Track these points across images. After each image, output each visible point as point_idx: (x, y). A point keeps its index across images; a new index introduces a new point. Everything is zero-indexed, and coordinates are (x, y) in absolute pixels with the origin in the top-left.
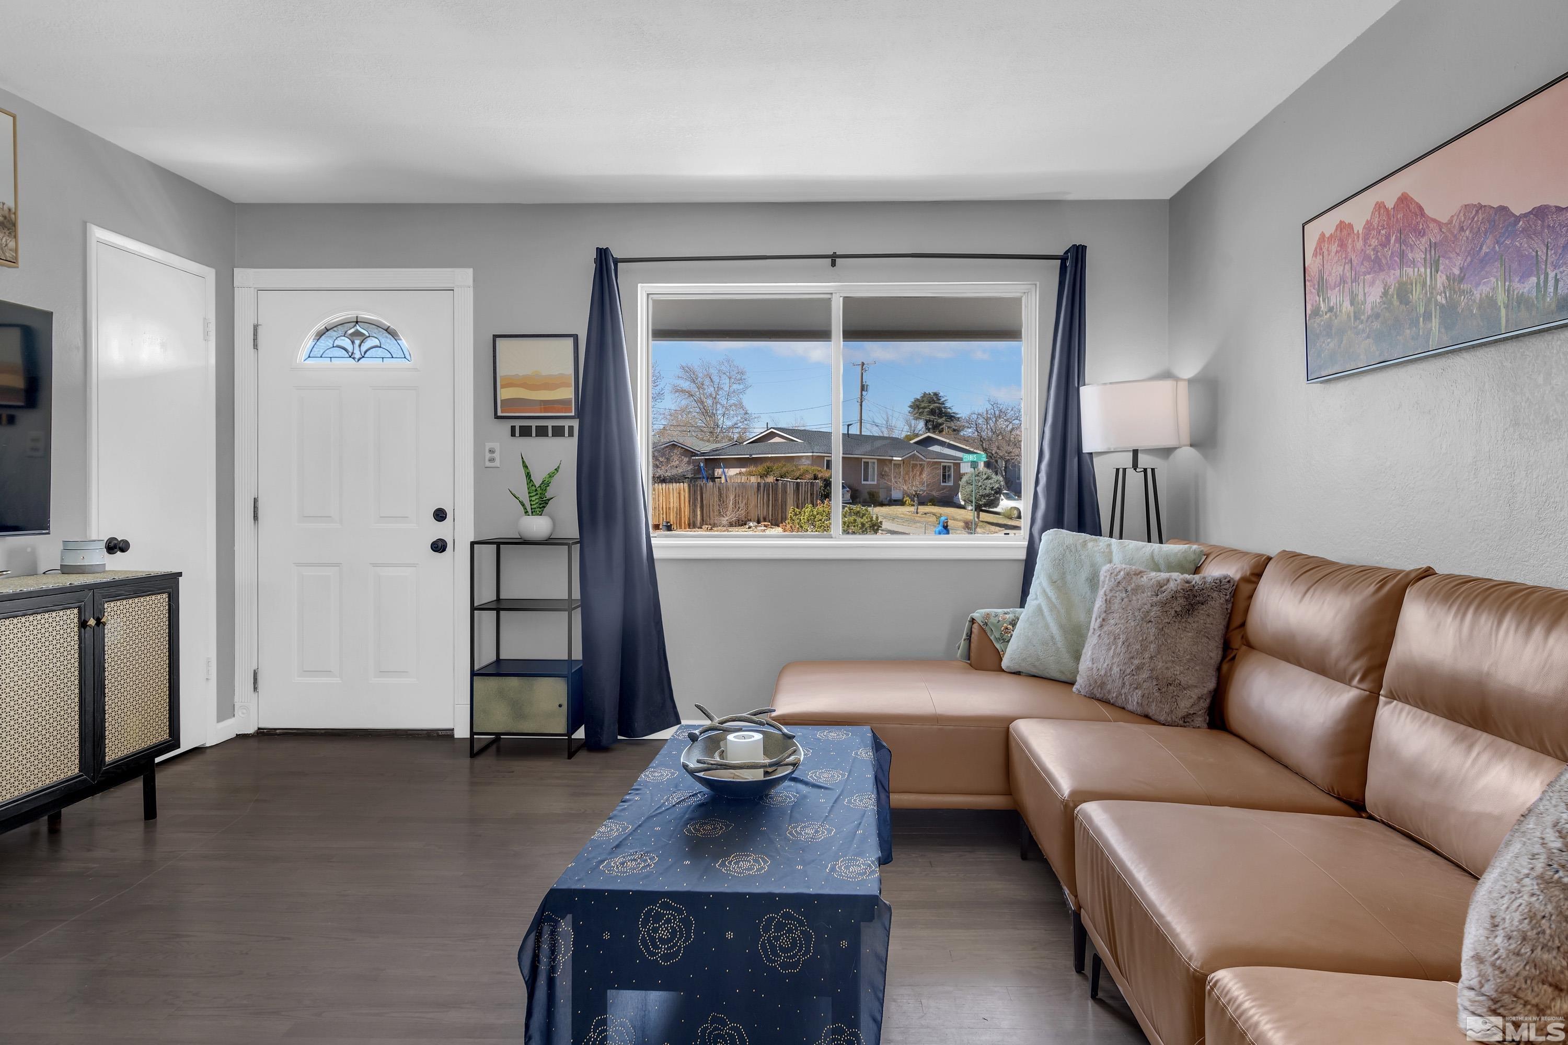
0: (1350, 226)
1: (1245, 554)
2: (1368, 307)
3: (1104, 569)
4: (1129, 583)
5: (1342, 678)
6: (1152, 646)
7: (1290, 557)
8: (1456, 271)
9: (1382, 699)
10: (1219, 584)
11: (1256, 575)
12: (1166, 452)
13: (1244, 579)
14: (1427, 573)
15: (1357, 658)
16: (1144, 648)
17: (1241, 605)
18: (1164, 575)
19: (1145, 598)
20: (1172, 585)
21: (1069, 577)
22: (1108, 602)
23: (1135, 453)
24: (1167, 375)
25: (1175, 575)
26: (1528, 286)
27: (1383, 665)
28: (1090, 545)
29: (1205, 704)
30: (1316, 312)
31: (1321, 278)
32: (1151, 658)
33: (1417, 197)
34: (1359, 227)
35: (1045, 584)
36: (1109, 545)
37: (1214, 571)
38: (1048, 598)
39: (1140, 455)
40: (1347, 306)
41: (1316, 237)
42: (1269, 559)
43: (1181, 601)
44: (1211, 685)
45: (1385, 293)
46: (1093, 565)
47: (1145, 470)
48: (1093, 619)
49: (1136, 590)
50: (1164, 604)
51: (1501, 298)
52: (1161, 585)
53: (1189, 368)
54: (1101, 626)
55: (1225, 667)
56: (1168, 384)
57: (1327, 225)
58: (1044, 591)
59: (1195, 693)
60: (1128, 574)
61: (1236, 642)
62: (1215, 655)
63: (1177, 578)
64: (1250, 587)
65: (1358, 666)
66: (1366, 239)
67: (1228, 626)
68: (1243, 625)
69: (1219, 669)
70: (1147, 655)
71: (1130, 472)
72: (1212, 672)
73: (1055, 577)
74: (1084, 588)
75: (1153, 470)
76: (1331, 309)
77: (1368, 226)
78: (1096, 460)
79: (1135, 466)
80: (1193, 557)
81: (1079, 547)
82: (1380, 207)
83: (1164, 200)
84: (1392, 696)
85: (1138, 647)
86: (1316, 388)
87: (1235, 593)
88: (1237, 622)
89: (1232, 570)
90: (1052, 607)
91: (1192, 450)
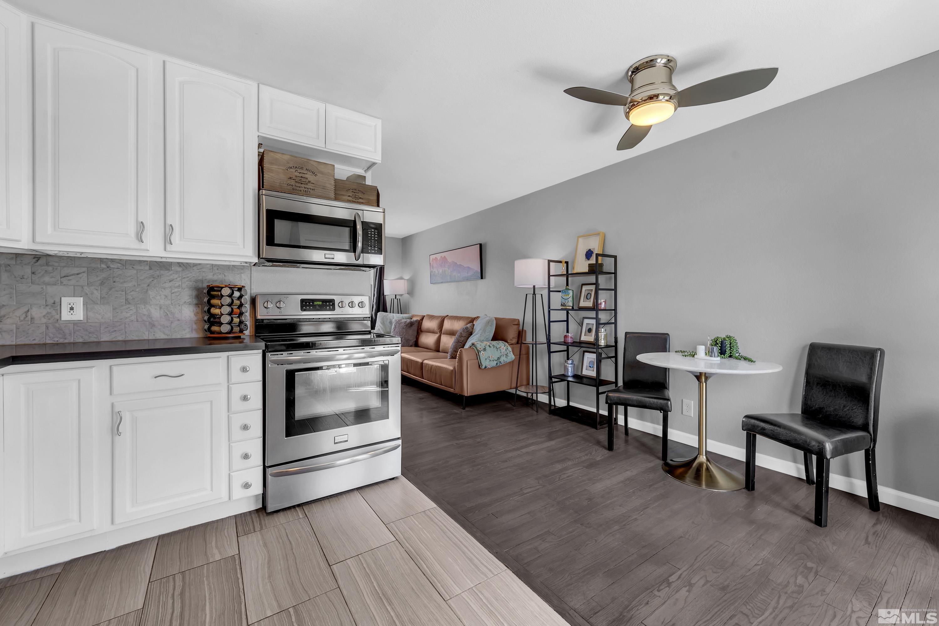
0: (437, 258)
1: (420, 315)
2: (440, 273)
3: (393, 320)
4: (399, 322)
5: (437, 333)
6: (405, 333)
7: (428, 315)
8: (451, 270)
9: (442, 335)
10: (416, 321)
11: (422, 319)
12: (401, 295)
13: (421, 320)
14: (448, 316)
15: (439, 329)
16: (403, 334)
17: (420, 325)
18: (406, 320)
19: (403, 325)
20: (408, 322)
21: (385, 322)
22: (395, 326)
23: (396, 295)
24: (401, 278)
25: (408, 320)
26: (459, 275)
27: (442, 330)
28: (389, 315)
29: (414, 343)
30: (432, 272)
31: (433, 266)
32: (405, 335)
33: (446, 257)
34: (439, 259)
35: (380, 323)
36: (393, 315)
37: (415, 319)
38: (381, 327)
39: (397, 296)
40: (437, 272)
41: (432, 258)
42: (425, 316)
43: (410, 324)
44: (415, 340)
45: (442, 271)
46: (390, 319)
47: (397, 299)
48: (392, 329)
49: (401, 323)
50: (406, 325)
51: (456, 276)
52: (406, 322)
53: (407, 277)
54: (394, 331)
55: (417, 336)
56: (402, 281)
57: (433, 256)
58: (380, 325)
59: (412, 341)
60: (399, 320)
61: (419, 331)
62: (416, 334)
63: (409, 320)
64: (421, 321)
65: (439, 331)
66: (440, 261)
67: (418, 328)
68: (421, 328)
69: (416, 337)
70: (404, 335)
71: (395, 299)
72: (415, 337)
73: (382, 322)
74: (389, 324)
75: (400, 299)
76: (434, 272)
77: (440, 259)
78: (386, 296)
79: (396, 298)
80: (410, 317)
81: (387, 316)
82: (441, 257)
83: (400, 238)
84: (443, 334)
85: (402, 334)
86: (432, 284)
87: (419, 322)
88: (419, 328)
89: (419, 319)
90: (382, 328)
91: (408, 295)
